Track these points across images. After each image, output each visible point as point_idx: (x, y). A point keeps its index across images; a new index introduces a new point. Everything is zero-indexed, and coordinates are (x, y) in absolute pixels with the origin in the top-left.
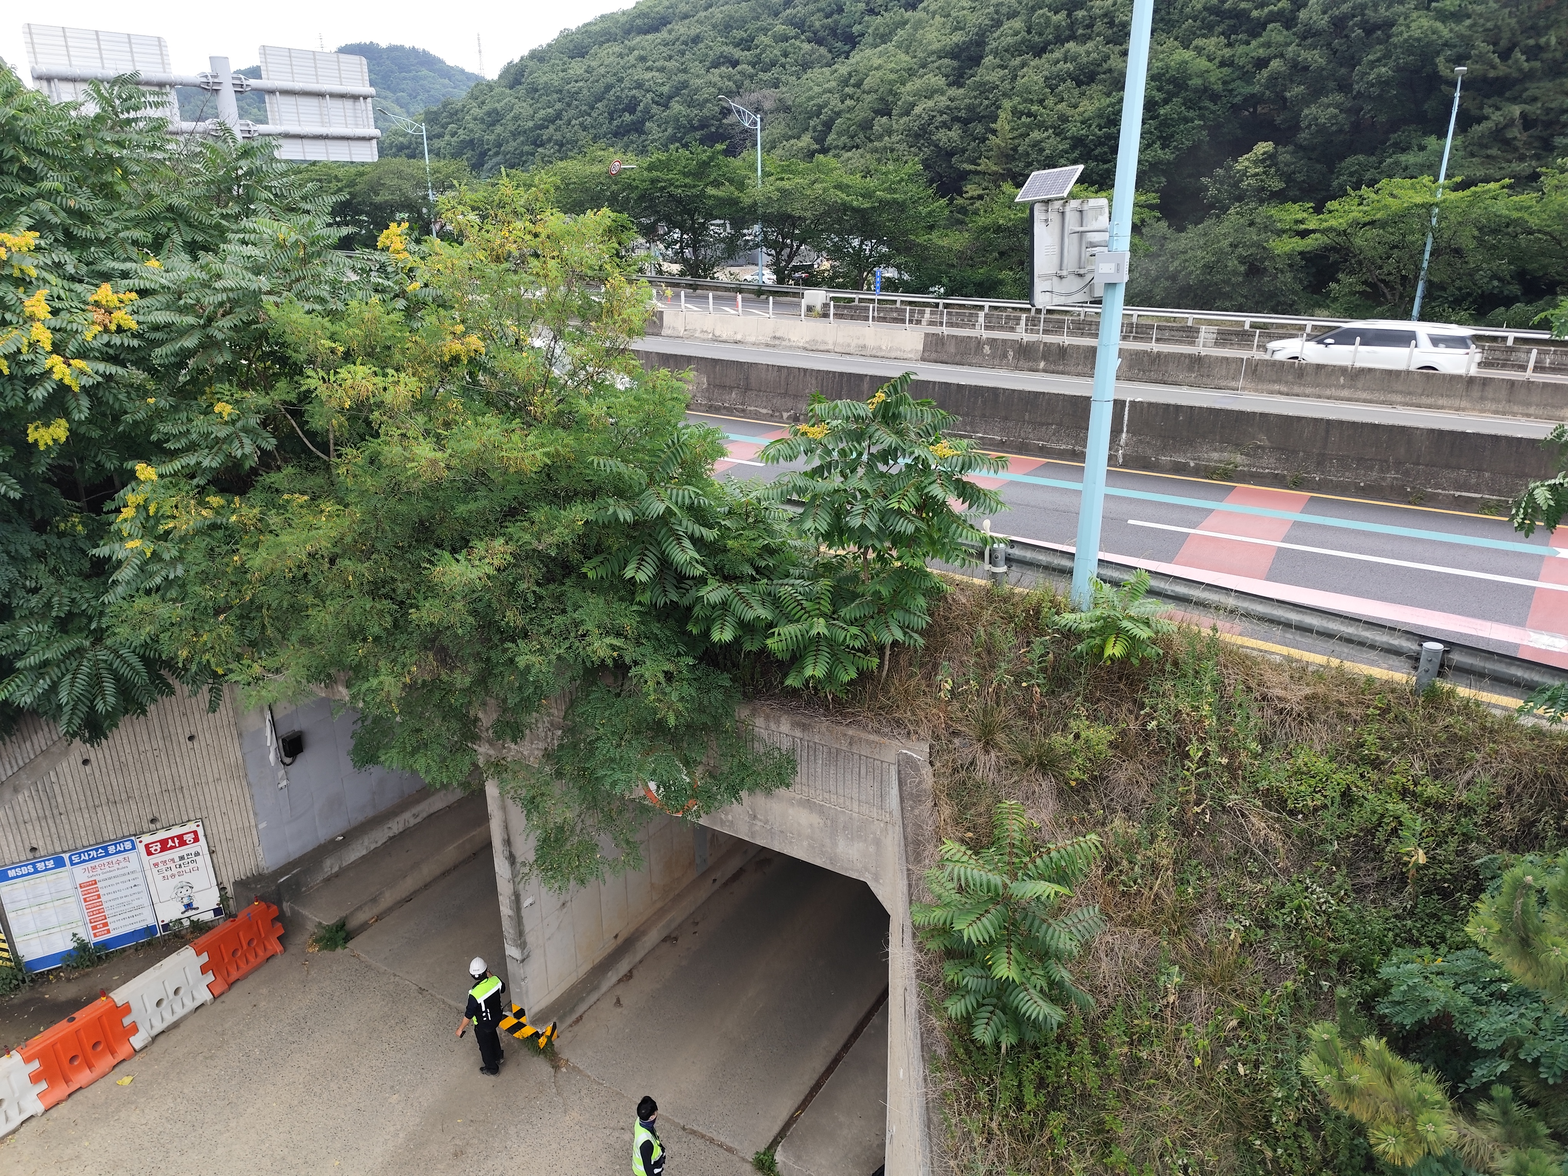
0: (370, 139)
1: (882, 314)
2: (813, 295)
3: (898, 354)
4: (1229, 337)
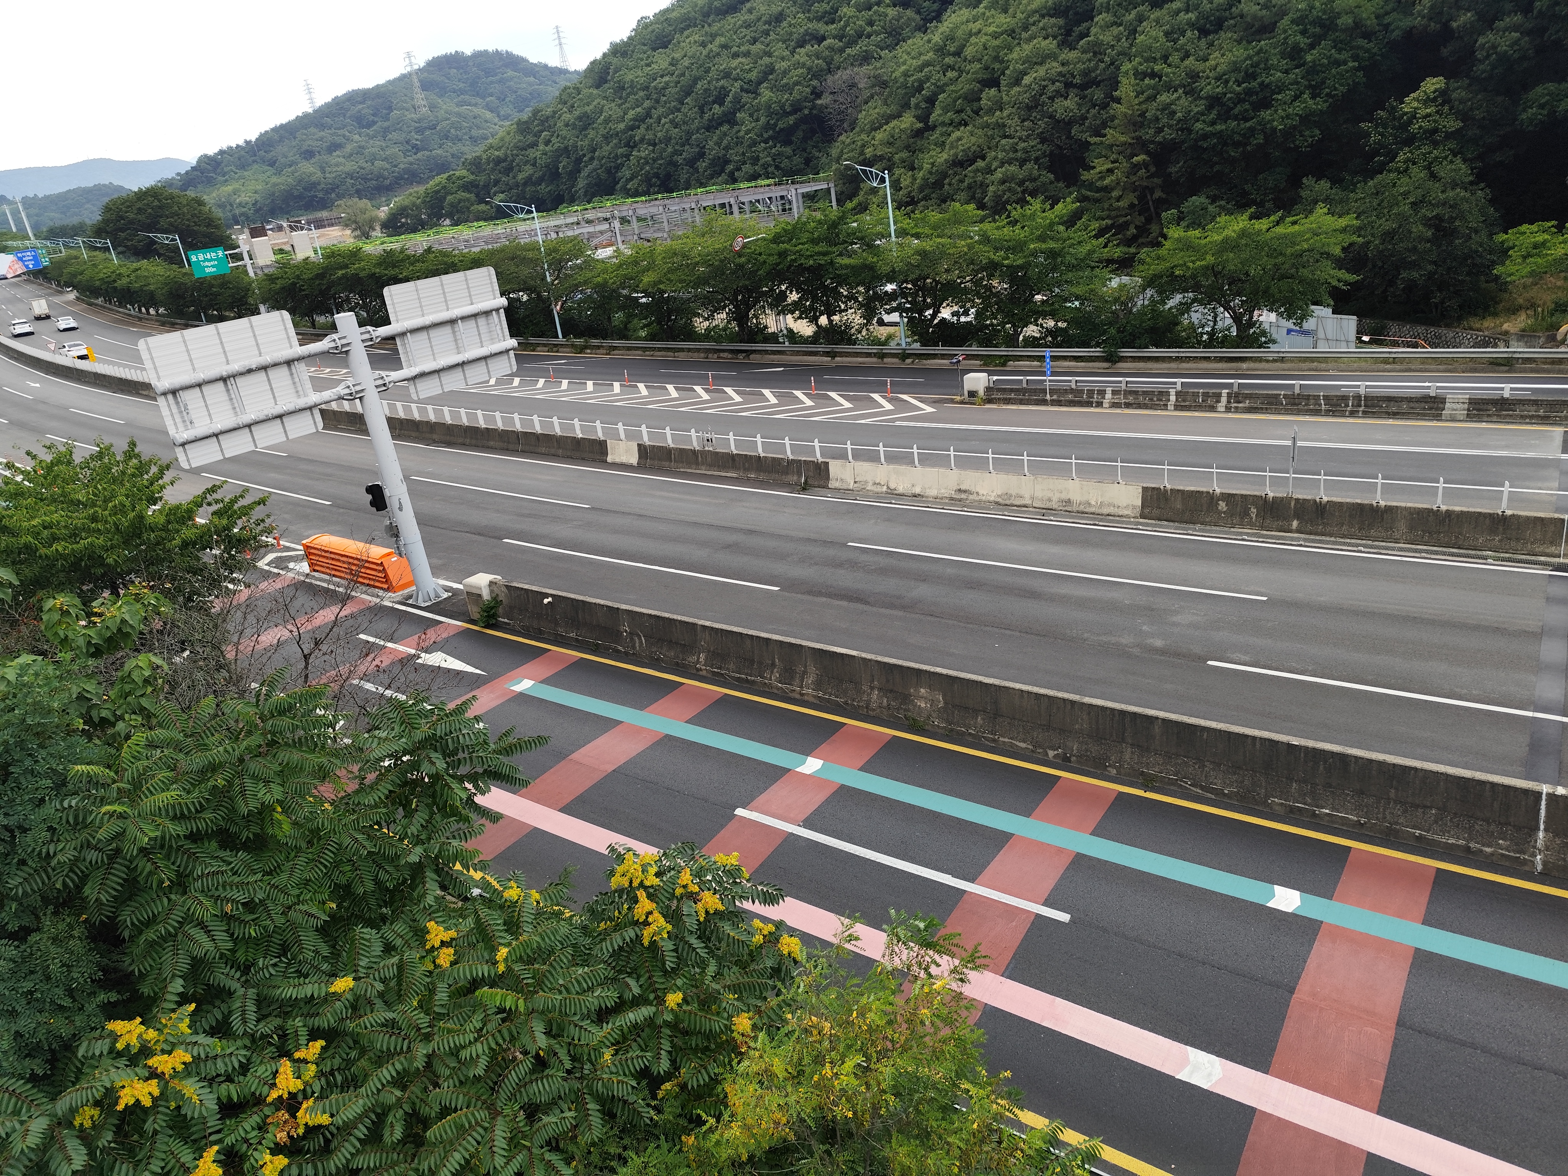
1: (1055, 397)
2: (974, 379)
3: (1111, 510)
4: (1485, 407)
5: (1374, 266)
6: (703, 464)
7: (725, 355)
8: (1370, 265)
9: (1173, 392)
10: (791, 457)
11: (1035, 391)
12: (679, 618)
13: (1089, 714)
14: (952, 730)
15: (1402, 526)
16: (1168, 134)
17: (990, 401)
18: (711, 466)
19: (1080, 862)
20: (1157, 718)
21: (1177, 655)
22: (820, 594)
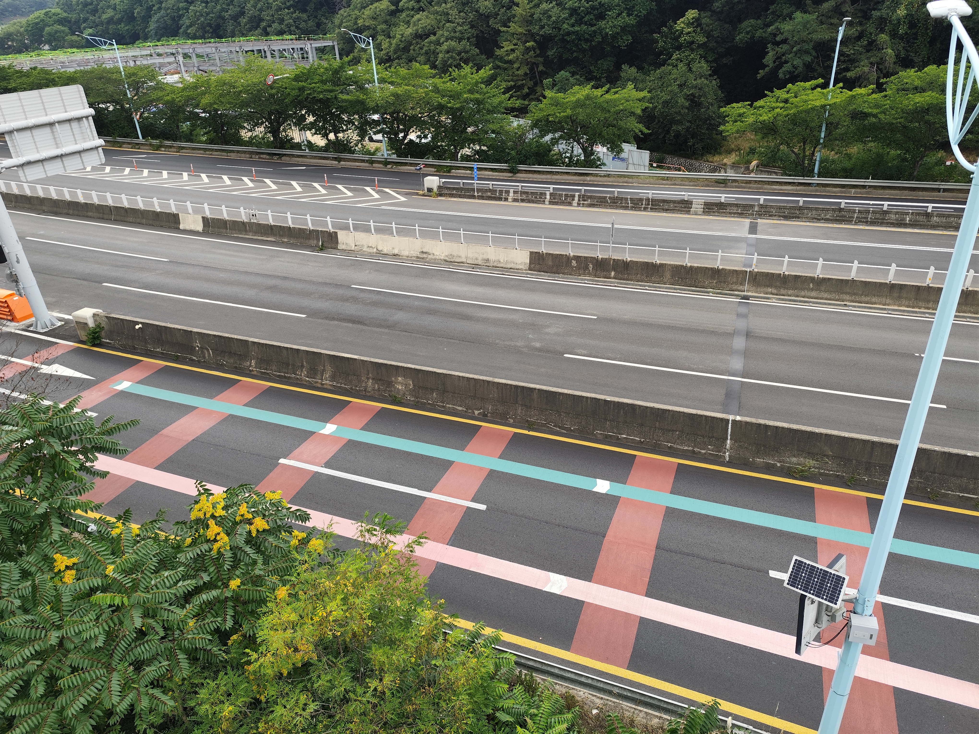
0: (97, 148)
1: (480, 194)
2: (430, 180)
3: (512, 266)
4: (712, 207)
5: (659, 121)
6: (250, 231)
7: (264, 156)
8: (657, 121)
9: (548, 193)
10: (312, 228)
11: (468, 190)
12: (236, 337)
13: (498, 388)
14: (418, 402)
15: (668, 275)
16: (547, 30)
17: (441, 195)
18: (256, 233)
19: (493, 474)
20: (535, 389)
21: (548, 351)
22: (333, 319)
